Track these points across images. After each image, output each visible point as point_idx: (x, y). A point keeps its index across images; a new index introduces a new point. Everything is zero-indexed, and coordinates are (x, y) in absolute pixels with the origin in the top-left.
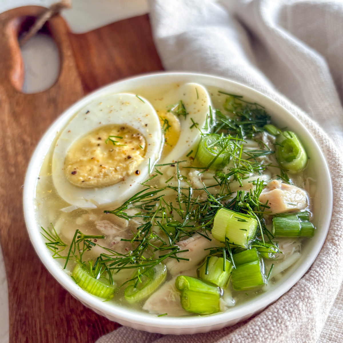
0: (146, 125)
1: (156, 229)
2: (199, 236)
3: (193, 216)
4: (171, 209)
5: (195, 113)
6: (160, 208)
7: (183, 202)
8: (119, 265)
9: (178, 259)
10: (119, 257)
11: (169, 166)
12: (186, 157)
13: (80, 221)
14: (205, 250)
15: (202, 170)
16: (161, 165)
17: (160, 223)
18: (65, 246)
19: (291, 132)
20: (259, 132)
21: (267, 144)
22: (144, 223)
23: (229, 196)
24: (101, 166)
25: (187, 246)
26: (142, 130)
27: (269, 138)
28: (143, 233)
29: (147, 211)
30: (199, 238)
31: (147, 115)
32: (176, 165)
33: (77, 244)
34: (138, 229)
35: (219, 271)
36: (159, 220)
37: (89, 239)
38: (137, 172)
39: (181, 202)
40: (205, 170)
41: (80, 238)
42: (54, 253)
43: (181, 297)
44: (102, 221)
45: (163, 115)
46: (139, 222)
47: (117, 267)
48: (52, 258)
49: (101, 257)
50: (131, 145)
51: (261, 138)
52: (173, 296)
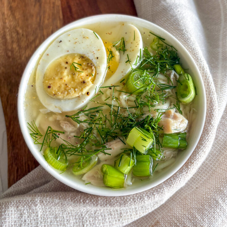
0: (97, 58)
1: (95, 131)
2: (119, 140)
3: (118, 126)
4: (106, 119)
5: (130, 51)
6: (99, 117)
7: (113, 116)
8: (71, 152)
9: (105, 153)
10: (72, 147)
11: (108, 88)
12: (120, 83)
13: (51, 119)
14: (121, 149)
15: (128, 94)
16: (104, 87)
17: (98, 128)
18: (41, 136)
19: (189, 75)
20: (170, 69)
21: (172, 80)
22: (89, 127)
23: (141, 116)
24: (66, 85)
25: (111, 146)
26: (94, 61)
27: (175, 75)
28: (87, 133)
29: (91, 119)
30: (119, 142)
31: (99, 50)
32: (112, 88)
33: (48, 135)
34: (84, 130)
35: (127, 165)
36: (97, 126)
37: (55, 133)
38: (88, 93)
39: (112, 116)
40: (130, 94)
41: (50, 132)
42: (35, 141)
43: (104, 176)
44: (64, 122)
45: (110, 47)
46: (85, 125)
47: (70, 153)
48: (34, 144)
49: (61, 146)
50: (86, 71)
51: (170, 75)
52: (99, 175)
